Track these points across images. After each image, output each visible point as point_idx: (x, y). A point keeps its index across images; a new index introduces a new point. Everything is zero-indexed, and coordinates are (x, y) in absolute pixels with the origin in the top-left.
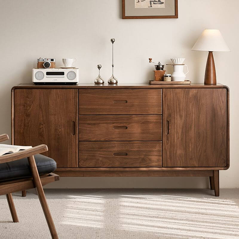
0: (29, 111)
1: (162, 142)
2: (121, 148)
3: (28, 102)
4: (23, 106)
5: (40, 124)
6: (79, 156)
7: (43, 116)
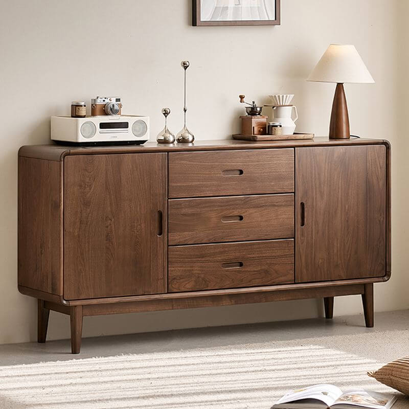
0: (88, 195)
1: (295, 240)
2: (234, 254)
3: (87, 180)
4: (78, 187)
5: (106, 218)
6: (169, 272)
7: (111, 204)
